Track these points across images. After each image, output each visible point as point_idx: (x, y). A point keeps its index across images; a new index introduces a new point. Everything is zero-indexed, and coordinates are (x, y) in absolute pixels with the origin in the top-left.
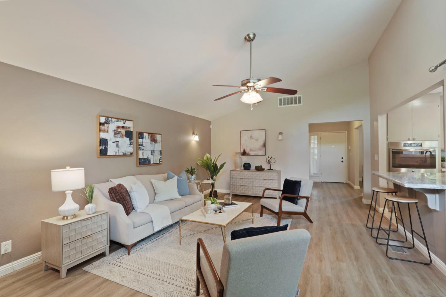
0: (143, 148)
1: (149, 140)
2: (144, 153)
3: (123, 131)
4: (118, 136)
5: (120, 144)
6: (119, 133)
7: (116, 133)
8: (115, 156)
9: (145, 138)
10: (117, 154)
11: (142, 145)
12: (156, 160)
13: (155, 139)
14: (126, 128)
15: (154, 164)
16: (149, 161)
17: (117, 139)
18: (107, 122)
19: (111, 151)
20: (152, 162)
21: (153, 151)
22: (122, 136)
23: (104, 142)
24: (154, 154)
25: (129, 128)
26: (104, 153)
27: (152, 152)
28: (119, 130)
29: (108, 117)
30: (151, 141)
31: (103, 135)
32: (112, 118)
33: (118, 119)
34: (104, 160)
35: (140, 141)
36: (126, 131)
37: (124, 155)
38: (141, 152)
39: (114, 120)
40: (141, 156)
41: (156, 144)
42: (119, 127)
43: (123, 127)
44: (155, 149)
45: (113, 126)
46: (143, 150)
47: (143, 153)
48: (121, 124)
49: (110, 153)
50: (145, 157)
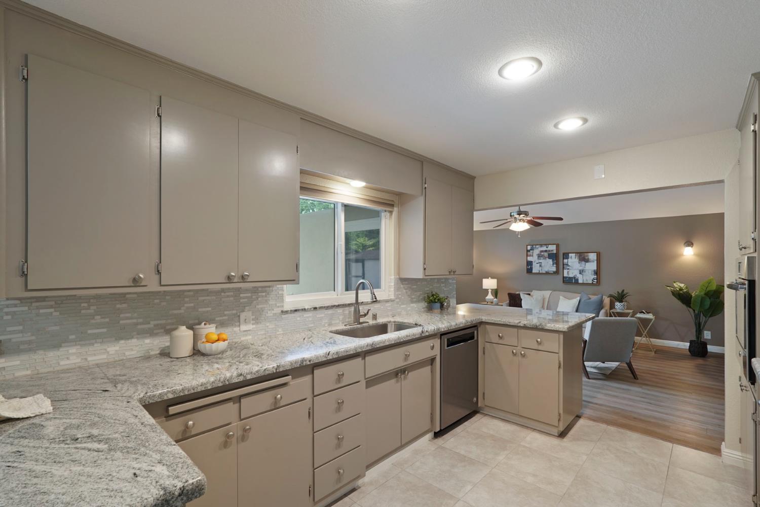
0: (568, 267)
1: (577, 260)
2: (570, 273)
3: (546, 254)
4: (542, 258)
5: (543, 265)
6: (542, 256)
7: (539, 256)
8: (539, 274)
9: (571, 257)
10: (541, 272)
11: (567, 265)
12: (586, 280)
13: (586, 258)
14: (549, 251)
15: (583, 284)
16: (577, 280)
17: (540, 261)
18: (532, 249)
19: (536, 269)
20: (580, 281)
21: (583, 270)
22: (545, 258)
23: (530, 263)
24: (584, 273)
25: (552, 251)
26: (529, 271)
27: (581, 272)
28: (543, 254)
29: (533, 245)
30: (579, 260)
31: (529, 259)
32: (536, 245)
33: (541, 245)
34: (531, 276)
35: (565, 261)
36: (549, 254)
37: (547, 273)
38: (565, 271)
39: (537, 246)
40: (565, 275)
41: (587, 263)
42: (542, 251)
43: (546, 251)
44: (586, 269)
45: (536, 252)
46: (568, 269)
47: (568, 272)
48: (544, 248)
49: (534, 271)
50: (571, 275)
